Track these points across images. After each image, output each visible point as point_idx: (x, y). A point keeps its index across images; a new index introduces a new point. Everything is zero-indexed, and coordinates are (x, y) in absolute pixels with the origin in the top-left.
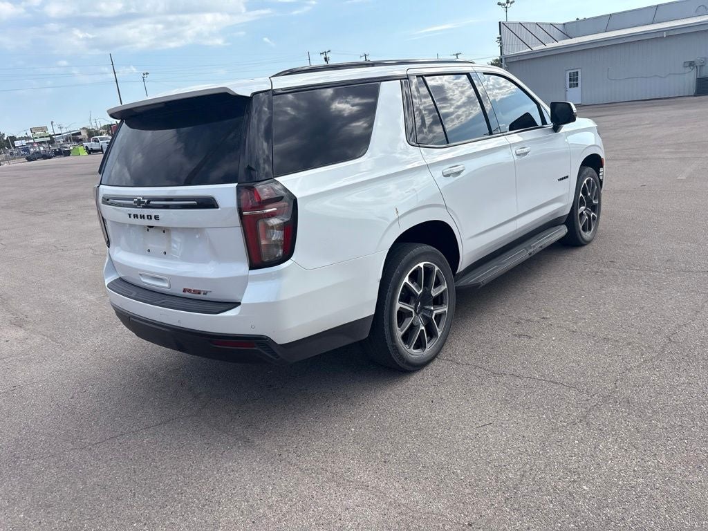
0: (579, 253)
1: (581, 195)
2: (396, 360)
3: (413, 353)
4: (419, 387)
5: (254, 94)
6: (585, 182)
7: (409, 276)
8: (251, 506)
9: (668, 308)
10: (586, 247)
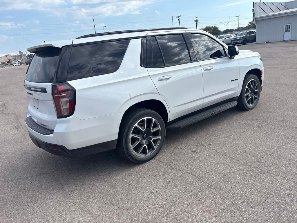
0: (245, 114)
1: (247, 87)
2: (130, 159)
3: (140, 156)
4: (139, 171)
5: (63, 47)
6: (250, 81)
7: (138, 123)
8: (47, 215)
9: (267, 145)
10: (249, 111)
